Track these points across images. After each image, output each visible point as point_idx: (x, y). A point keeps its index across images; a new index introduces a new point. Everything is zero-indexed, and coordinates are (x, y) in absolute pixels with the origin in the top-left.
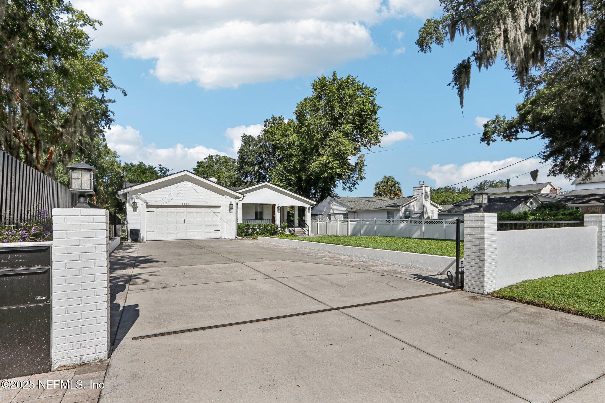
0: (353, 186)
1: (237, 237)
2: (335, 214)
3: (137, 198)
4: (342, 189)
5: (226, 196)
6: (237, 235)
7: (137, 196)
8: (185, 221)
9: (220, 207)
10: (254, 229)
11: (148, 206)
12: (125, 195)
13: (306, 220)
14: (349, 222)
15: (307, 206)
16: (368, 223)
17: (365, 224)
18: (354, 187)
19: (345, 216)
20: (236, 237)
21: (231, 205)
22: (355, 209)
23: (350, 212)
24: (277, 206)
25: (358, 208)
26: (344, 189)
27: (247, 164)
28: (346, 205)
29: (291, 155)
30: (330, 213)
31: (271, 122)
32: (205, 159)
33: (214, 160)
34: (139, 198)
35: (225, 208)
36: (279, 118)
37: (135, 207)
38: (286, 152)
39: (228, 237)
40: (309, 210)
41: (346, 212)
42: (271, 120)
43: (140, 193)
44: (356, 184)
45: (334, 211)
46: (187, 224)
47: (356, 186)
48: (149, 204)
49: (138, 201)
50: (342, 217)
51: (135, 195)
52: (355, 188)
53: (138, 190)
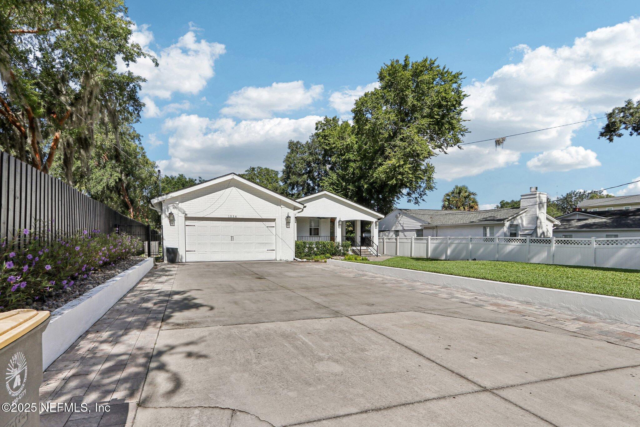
0: (420, 197)
1: (296, 259)
2: (404, 230)
3: (173, 208)
4: (407, 200)
5: (282, 206)
6: (296, 257)
7: (174, 206)
8: (232, 238)
9: (274, 220)
11: (187, 218)
12: (160, 204)
13: (372, 237)
14: (429, 240)
15: (374, 220)
16: (456, 242)
17: (451, 243)
18: (422, 198)
19: (419, 233)
20: (294, 259)
21: (288, 217)
22: (435, 224)
23: (426, 228)
24: (337, 220)
25: (438, 223)
26: (409, 201)
27: (294, 173)
28: (421, 220)
29: (349, 161)
30: (397, 229)
31: (323, 124)
32: (246, 171)
33: (256, 172)
34: (176, 208)
35: (281, 222)
36: (333, 119)
37: (172, 219)
38: (344, 157)
39: (284, 258)
40: (376, 225)
41: (420, 228)
42: (323, 122)
43: (178, 202)
44: (424, 195)
45: (402, 226)
46: (234, 241)
47: (424, 197)
48: (188, 216)
49: (175, 212)
50: (414, 235)
51: (172, 205)
52: (423, 200)
53: (176, 199)
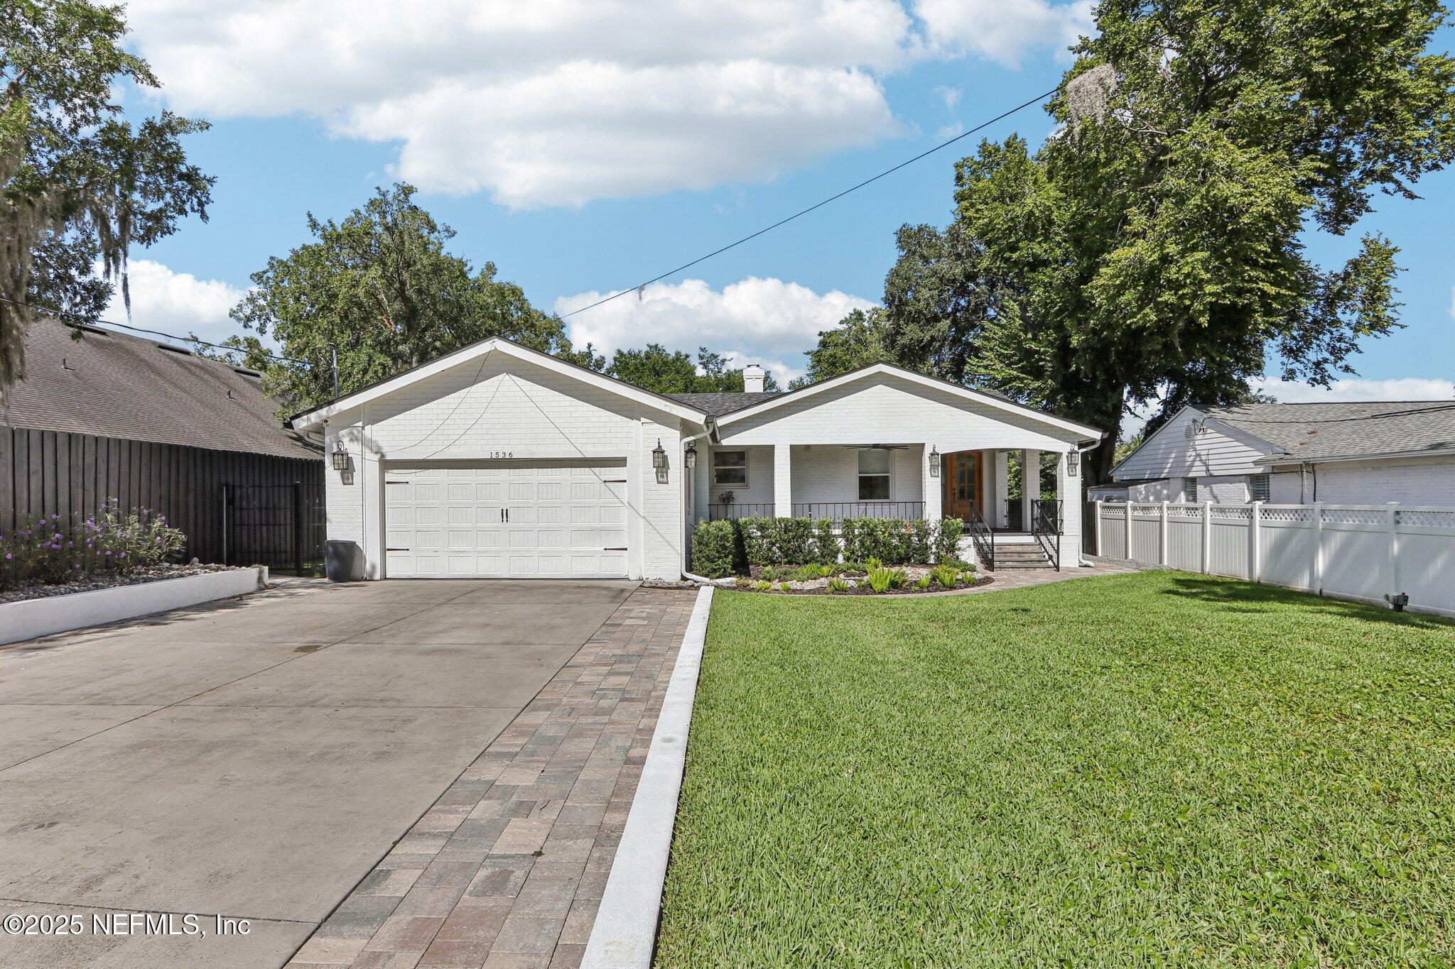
0: (1332, 358)
1: (689, 575)
2: (1211, 479)
3: (351, 440)
4: (1282, 373)
5: (643, 420)
6: (690, 568)
7: (352, 433)
8: (505, 515)
9: (620, 462)
10: (826, 540)
11: (387, 465)
12: (319, 430)
13: (1059, 503)
14: (1257, 515)
15: (1063, 447)
16: (1348, 523)
17: (1329, 530)
18: (1340, 364)
19: (1259, 485)
20: (684, 579)
21: (659, 452)
22: (1307, 455)
23: (1279, 470)
24: (928, 451)
25: (1318, 451)
26: (1290, 375)
27: (914, 318)
28: (1260, 441)
29: (1037, 264)
30: (1191, 475)
31: (979, 163)
34: (357, 440)
35: (642, 466)
36: (1008, 145)
37: (347, 469)
38: (1015, 256)
39: (651, 575)
40: (1072, 465)
41: (1259, 470)
42: (977, 159)
43: (360, 424)
44: (1348, 350)
45: (1207, 466)
46: (510, 525)
47: (1351, 358)
48: (388, 457)
49: (352, 449)
50: (1242, 493)
51: (346, 431)
52: (1347, 369)
53: (355, 413)
